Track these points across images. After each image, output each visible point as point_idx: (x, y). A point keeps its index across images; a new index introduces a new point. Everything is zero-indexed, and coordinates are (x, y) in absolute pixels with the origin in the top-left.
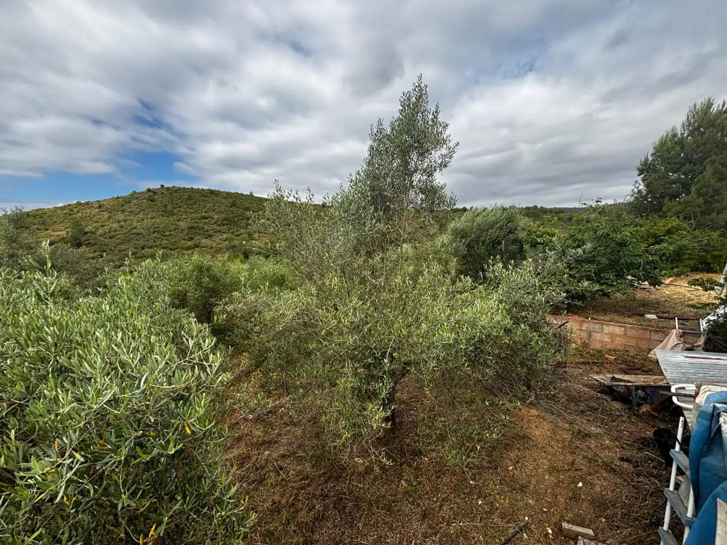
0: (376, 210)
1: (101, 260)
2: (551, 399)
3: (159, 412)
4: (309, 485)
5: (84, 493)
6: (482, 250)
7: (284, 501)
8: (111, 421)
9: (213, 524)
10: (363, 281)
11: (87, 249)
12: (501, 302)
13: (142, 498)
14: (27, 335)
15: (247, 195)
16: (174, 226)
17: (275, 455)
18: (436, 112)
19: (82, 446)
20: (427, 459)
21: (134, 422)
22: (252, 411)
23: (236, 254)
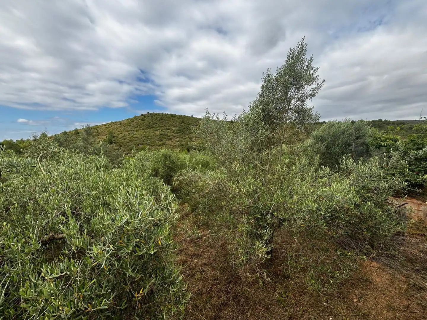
0: (265, 124)
1: (120, 150)
2: (390, 257)
3: (147, 231)
4: (219, 284)
5: (113, 265)
6: (337, 149)
7: (204, 290)
8: (125, 232)
9: (170, 294)
10: (255, 167)
11: (115, 145)
12: (352, 185)
13: (137, 273)
14: (92, 185)
15: (190, 117)
16: (153, 134)
17: (200, 263)
18: (311, 60)
19: (113, 242)
20: (293, 282)
21: (135, 234)
22: (190, 236)
23: (183, 149)
